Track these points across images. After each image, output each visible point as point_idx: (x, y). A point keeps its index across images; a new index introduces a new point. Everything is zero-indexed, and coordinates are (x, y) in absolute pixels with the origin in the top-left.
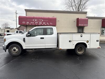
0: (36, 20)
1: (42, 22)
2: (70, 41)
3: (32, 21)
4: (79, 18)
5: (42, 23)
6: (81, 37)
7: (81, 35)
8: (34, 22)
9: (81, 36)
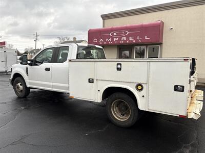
0: (115, 34)
2: (89, 79)
6: (119, 69)
7: (118, 64)
9: (119, 66)
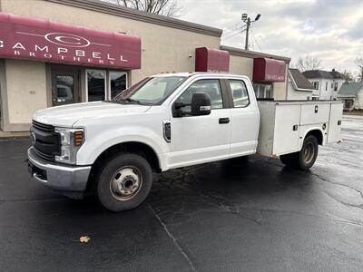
0: (58, 38)
1: (89, 51)
2: (294, 126)
3: (43, 43)
4: (208, 49)
5: (89, 54)
7: (315, 107)
8: (53, 48)
